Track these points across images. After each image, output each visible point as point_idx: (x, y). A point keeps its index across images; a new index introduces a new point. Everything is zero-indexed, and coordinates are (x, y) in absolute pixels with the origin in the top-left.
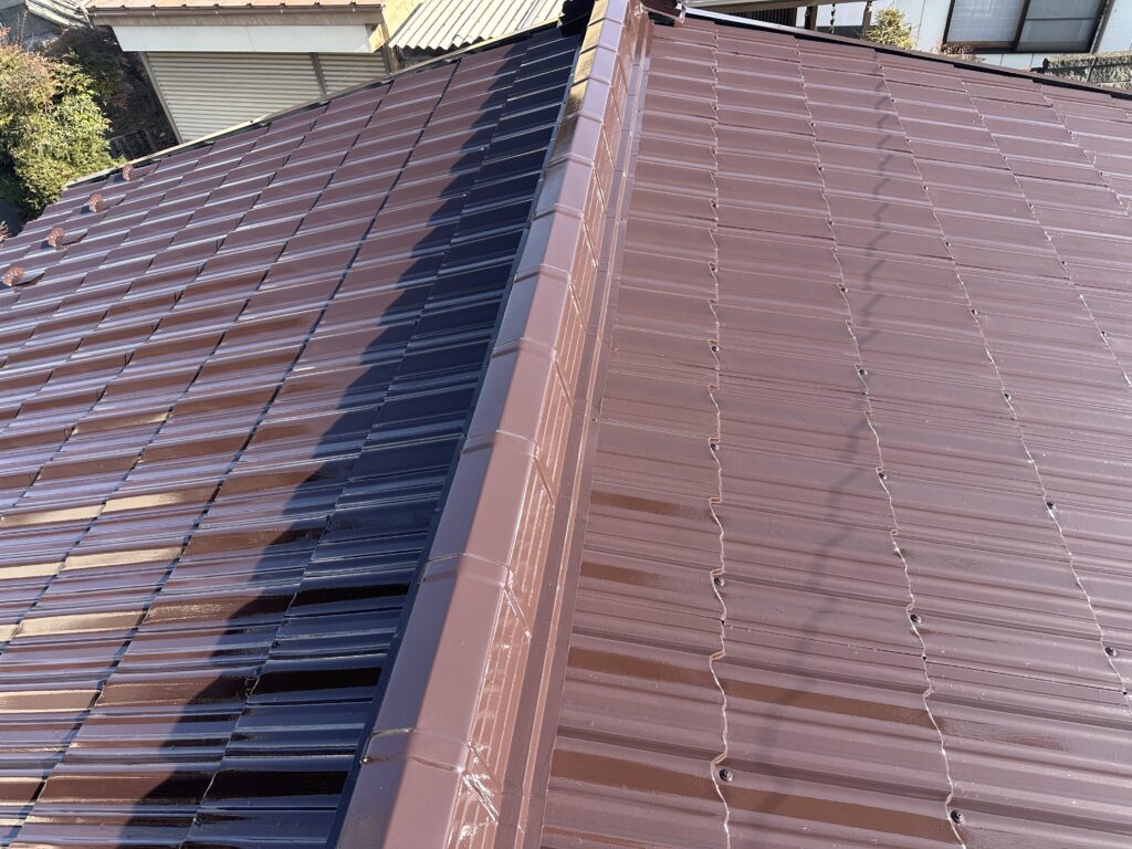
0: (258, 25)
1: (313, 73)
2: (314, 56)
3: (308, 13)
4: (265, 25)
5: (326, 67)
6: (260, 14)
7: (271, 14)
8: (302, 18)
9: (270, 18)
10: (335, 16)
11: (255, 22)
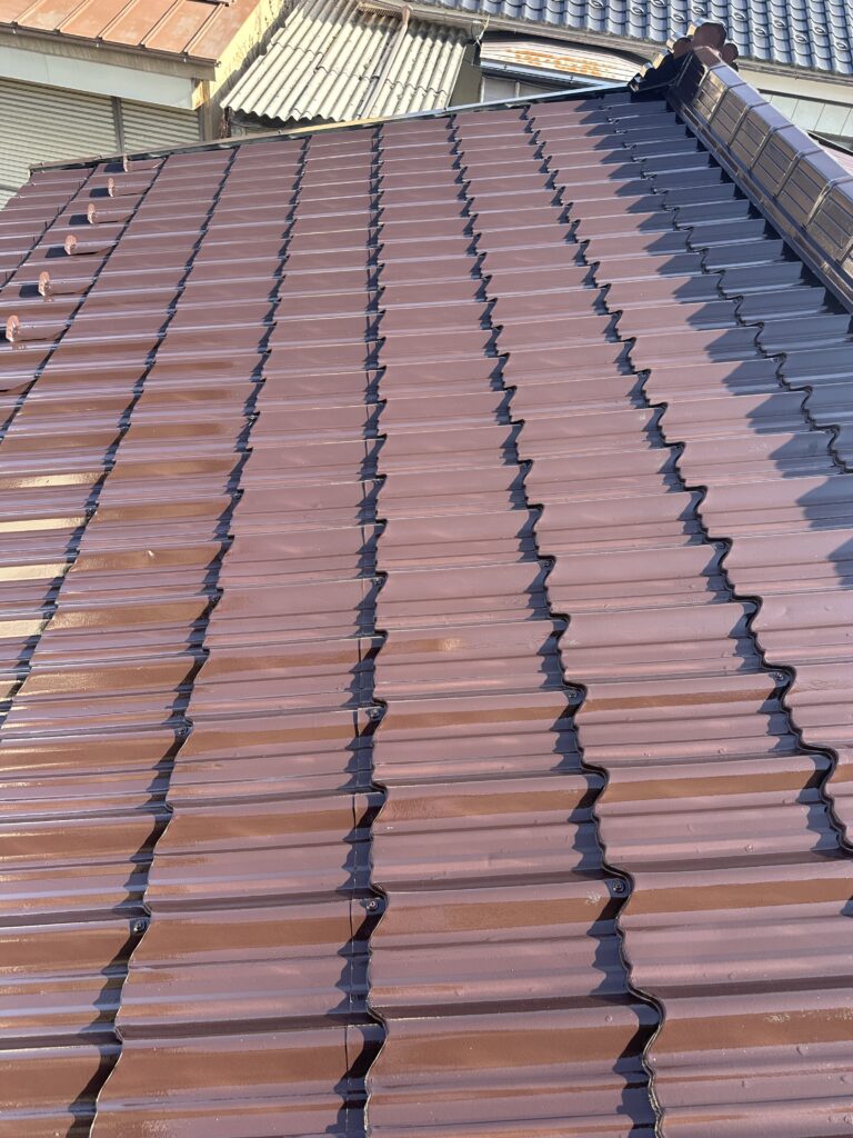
0: (62, 55)
1: (112, 121)
2: (116, 102)
3: (128, 54)
4: (70, 57)
5: (128, 118)
6: (65, 43)
7: (80, 46)
8: (118, 58)
9: (78, 50)
10: (159, 62)
11: (58, 52)
